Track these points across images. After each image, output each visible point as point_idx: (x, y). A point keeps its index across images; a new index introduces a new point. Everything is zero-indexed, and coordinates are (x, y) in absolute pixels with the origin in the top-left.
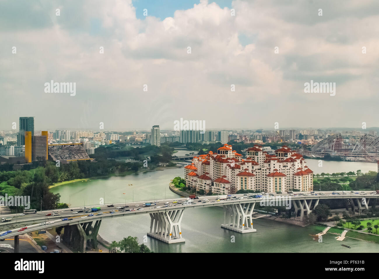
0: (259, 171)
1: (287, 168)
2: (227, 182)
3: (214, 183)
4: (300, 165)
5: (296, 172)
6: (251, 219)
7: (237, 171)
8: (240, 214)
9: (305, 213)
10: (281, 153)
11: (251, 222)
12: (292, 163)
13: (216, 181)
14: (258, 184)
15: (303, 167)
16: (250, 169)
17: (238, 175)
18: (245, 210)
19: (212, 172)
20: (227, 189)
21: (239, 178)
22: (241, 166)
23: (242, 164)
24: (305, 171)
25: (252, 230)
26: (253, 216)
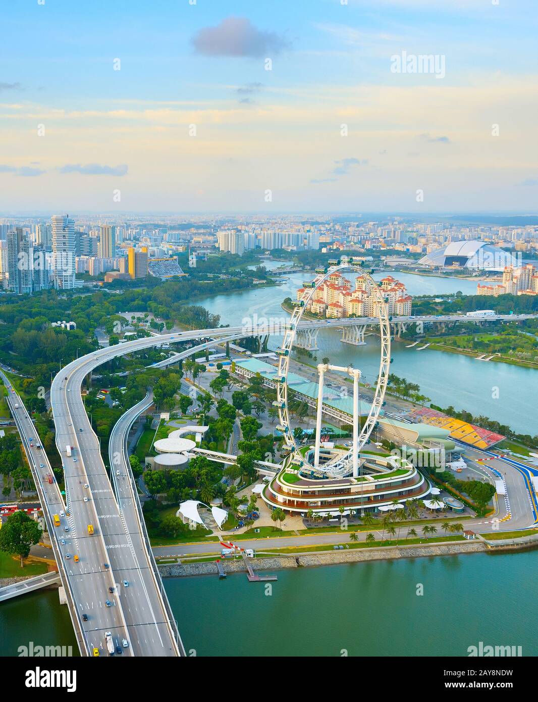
0: (368, 298)
1: (390, 296)
2: (340, 307)
3: (329, 307)
4: (401, 294)
5: (397, 299)
6: (363, 336)
7: (349, 298)
8: (355, 333)
9: (402, 331)
10: (386, 282)
11: (363, 338)
12: (394, 293)
13: (331, 305)
14: (366, 311)
15: (404, 295)
16: (360, 297)
17: (351, 301)
18: (359, 329)
19: (326, 298)
20: (340, 312)
21: (351, 304)
22: (353, 294)
23: (353, 292)
24: (405, 299)
25: (363, 343)
26: (365, 334)
